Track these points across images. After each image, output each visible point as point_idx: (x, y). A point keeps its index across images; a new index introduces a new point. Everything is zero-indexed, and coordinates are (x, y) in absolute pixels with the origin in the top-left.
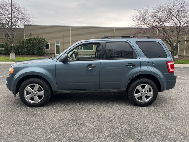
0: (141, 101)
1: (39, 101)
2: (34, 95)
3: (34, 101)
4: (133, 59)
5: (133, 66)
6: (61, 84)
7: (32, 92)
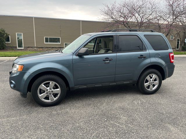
0: (149, 90)
1: (55, 99)
2: (48, 94)
3: (49, 100)
4: (143, 51)
5: (144, 58)
6: (78, 79)
7: (47, 90)
